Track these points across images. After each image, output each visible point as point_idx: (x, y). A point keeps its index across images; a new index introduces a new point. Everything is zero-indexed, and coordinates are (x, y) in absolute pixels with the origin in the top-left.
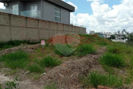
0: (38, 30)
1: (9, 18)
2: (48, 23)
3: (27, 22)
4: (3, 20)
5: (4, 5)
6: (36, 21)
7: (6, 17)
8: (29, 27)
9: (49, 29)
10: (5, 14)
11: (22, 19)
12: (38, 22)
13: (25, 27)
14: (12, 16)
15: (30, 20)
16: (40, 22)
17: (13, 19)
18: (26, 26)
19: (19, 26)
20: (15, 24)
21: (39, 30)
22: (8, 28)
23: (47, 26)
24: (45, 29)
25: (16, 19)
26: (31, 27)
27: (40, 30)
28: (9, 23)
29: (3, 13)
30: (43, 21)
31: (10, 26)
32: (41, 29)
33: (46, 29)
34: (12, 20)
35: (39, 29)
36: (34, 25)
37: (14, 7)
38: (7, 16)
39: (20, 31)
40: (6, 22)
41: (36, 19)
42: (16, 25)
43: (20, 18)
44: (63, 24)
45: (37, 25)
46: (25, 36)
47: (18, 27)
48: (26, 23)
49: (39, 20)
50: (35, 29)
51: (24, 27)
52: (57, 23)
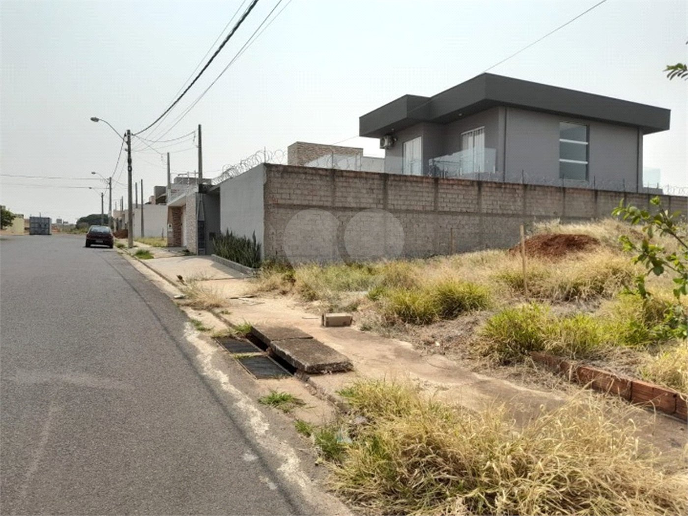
0: (477, 218)
1: (382, 187)
2: (520, 192)
3: (439, 195)
4: (366, 196)
5: (382, 145)
6: (470, 188)
7: (374, 184)
8: (447, 209)
9: (525, 215)
10: (373, 176)
11: (420, 185)
12: (479, 190)
13: (433, 212)
14: (392, 178)
15: (450, 187)
16: (487, 189)
17: (393, 188)
18: (433, 209)
19: (411, 208)
20: (399, 202)
21: (481, 220)
23: (515, 201)
24: (508, 216)
25: (404, 188)
26: (453, 210)
27: (484, 218)
28: (382, 202)
29: (367, 173)
31: (385, 209)
32: (492, 215)
33: (513, 215)
34: (390, 192)
35: (482, 215)
36: (464, 203)
37: (408, 146)
38: (376, 182)
39: (415, 226)
40: (374, 198)
41: (473, 181)
42: (404, 208)
43: (417, 182)
44: (596, 191)
45: (475, 202)
46: (430, 240)
47: (407, 211)
48: (436, 198)
49: (485, 185)
50: (466, 217)
51: (426, 212)
52: (564, 189)
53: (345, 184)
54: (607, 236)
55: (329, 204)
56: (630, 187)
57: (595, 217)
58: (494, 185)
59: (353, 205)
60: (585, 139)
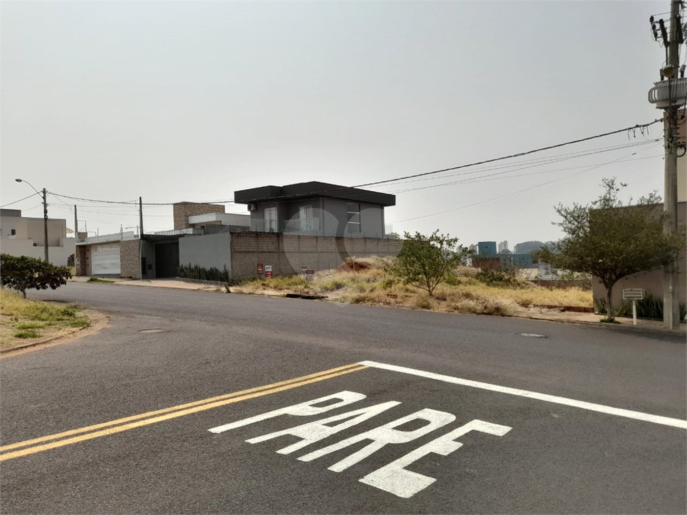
0: (317, 254)
1: (277, 241)
2: (334, 241)
4: (271, 245)
5: (249, 209)
6: (313, 240)
8: (304, 251)
12: (317, 240)
15: (305, 240)
22: (276, 255)
23: (332, 245)
26: (306, 251)
27: (319, 254)
28: (277, 248)
30: (325, 238)
31: (278, 252)
33: (331, 252)
36: (311, 247)
37: (267, 212)
38: (275, 239)
40: (274, 247)
41: (314, 237)
44: (365, 239)
45: (315, 246)
49: (319, 238)
50: (312, 254)
52: (352, 238)
53: (262, 241)
54: (374, 263)
55: (256, 250)
56: (380, 236)
57: (366, 253)
58: (323, 238)
59: (266, 250)
60: (358, 210)
